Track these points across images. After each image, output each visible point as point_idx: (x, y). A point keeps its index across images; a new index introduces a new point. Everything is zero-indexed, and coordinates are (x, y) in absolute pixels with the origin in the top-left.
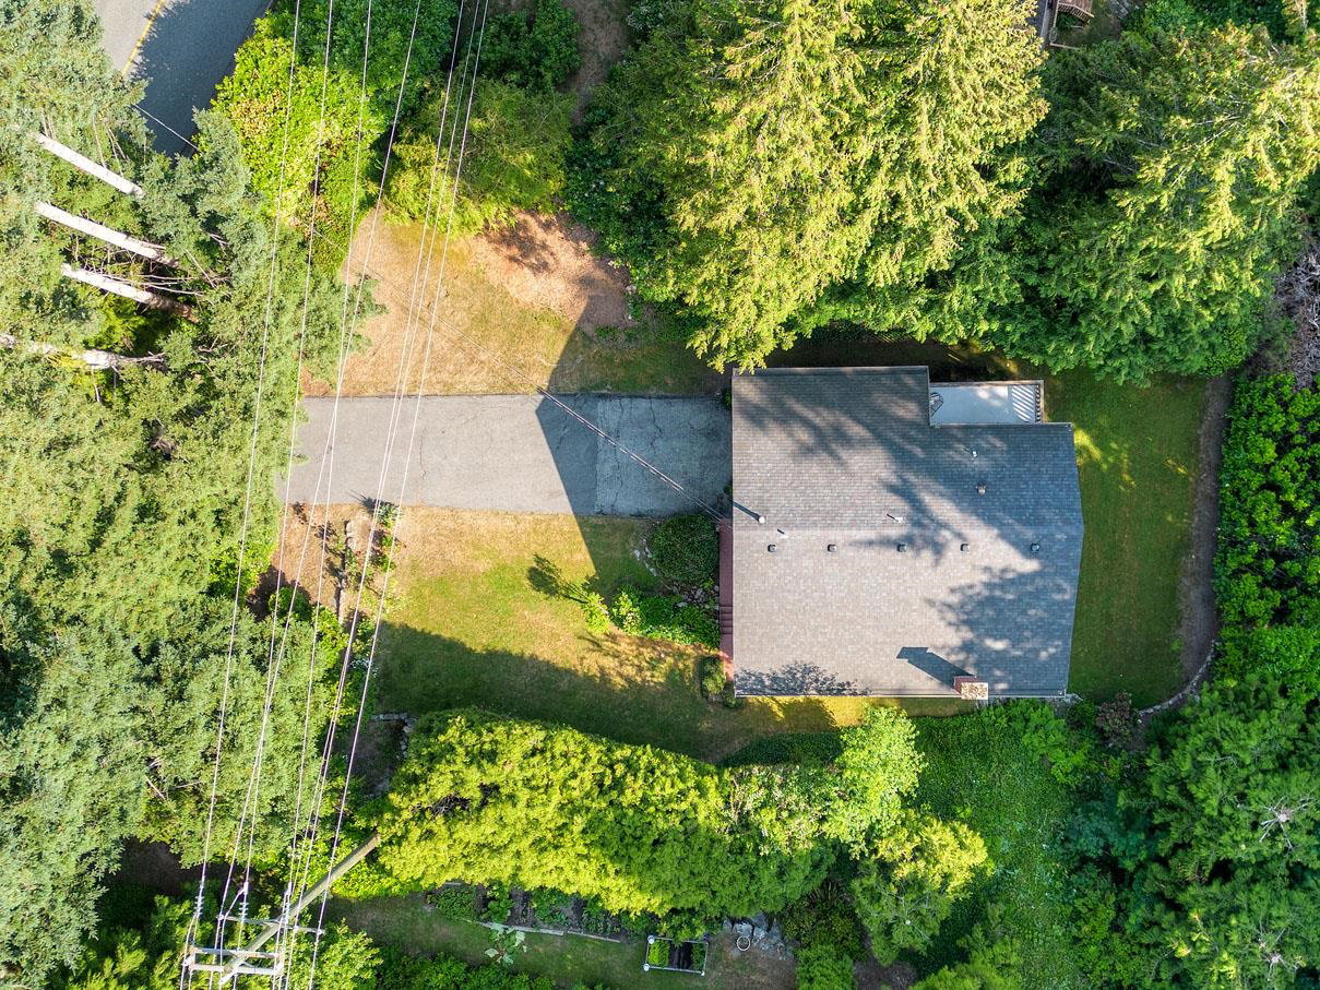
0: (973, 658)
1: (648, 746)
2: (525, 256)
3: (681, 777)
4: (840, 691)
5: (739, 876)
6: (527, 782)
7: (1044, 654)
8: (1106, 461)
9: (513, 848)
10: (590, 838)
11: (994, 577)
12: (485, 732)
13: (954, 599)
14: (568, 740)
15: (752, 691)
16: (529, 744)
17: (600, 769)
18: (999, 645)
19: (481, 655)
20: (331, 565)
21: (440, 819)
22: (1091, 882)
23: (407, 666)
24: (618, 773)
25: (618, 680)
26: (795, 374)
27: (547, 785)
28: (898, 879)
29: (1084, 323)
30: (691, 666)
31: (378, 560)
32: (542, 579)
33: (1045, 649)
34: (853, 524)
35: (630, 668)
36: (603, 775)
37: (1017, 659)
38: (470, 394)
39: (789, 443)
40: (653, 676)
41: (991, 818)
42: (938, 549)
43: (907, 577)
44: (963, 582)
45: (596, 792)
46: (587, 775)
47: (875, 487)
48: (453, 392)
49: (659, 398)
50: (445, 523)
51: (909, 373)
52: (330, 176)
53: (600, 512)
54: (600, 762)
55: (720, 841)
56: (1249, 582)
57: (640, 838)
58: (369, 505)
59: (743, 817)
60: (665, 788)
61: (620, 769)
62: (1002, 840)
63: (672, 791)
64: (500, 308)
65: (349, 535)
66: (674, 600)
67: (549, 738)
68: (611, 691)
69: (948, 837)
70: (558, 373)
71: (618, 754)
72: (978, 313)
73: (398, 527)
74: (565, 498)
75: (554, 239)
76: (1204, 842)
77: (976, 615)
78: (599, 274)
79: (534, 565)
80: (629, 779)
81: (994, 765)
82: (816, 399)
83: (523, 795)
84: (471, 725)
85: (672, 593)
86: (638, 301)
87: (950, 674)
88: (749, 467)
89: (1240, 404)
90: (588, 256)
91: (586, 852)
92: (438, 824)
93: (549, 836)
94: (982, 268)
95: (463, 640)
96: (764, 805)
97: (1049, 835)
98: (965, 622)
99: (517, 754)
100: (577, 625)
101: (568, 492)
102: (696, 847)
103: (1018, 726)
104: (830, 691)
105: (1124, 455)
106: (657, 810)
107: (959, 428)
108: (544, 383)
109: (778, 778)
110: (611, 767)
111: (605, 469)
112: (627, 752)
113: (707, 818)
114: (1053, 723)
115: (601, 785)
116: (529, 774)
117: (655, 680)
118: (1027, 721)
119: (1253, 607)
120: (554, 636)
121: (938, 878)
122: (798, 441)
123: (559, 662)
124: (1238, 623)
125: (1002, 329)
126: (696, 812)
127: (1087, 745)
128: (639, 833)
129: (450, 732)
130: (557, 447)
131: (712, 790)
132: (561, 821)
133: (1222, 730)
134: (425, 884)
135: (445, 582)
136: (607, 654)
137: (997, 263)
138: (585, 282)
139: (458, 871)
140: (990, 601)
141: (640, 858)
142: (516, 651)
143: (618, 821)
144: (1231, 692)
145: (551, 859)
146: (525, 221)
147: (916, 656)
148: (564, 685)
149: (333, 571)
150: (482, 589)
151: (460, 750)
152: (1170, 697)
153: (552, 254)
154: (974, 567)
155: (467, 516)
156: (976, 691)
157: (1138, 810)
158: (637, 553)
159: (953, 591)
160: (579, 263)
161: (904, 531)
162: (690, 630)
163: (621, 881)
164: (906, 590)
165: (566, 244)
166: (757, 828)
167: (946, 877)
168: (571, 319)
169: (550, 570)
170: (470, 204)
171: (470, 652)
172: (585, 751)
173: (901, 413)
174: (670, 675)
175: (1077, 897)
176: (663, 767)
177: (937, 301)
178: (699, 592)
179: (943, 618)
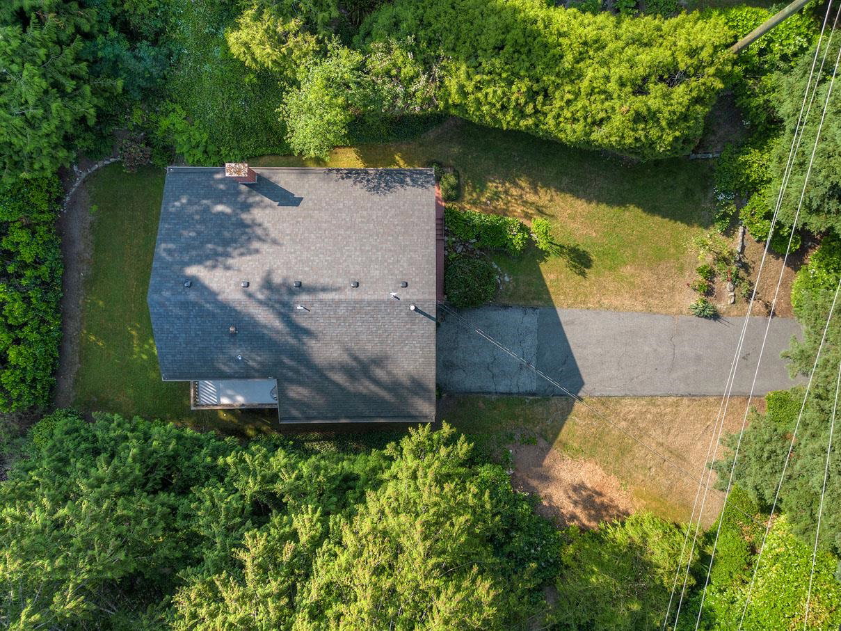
0: (241, 198)
1: (505, 128)
2: (590, 496)
3: (479, 103)
4: (350, 173)
5: (432, 20)
6: (609, 97)
7: (184, 201)
8: (150, 345)
9: (621, 44)
10: (557, 51)
11: (221, 263)
12: (643, 138)
13: (256, 245)
14: (571, 133)
15: (421, 173)
16: (605, 129)
17: (546, 108)
18: (220, 208)
19: (631, 203)
20: (747, 271)
21: (682, 66)
22: (146, 21)
23: (688, 194)
24: (531, 106)
25: (523, 185)
26: (385, 417)
27: (591, 95)
28: (299, 17)
29: (137, 472)
30: (466, 195)
31: (710, 275)
32: (581, 260)
33: (182, 204)
34: (339, 303)
35: (515, 193)
36: (544, 104)
37: (205, 197)
38: (635, 397)
39: (391, 367)
40: (497, 187)
41: (229, 74)
42: (268, 284)
43: (293, 261)
44: (249, 258)
45: (551, 89)
46: (558, 103)
47: (321, 332)
48: (647, 399)
49: (489, 393)
50: (656, 302)
51: (294, 418)
52: (743, 559)
53: (535, 309)
54: (545, 115)
55: (448, 49)
56: (27, 255)
57: (514, 52)
58: (716, 316)
59: (428, 69)
60: (493, 92)
61: (529, 109)
62: (220, 56)
63: (488, 91)
64: (610, 460)
65: (732, 294)
66: (480, 244)
67: (588, 134)
68: (529, 175)
69: (258, 51)
70: (568, 410)
71: (530, 121)
72: (234, 471)
73: (693, 300)
74: (562, 319)
75: (568, 507)
76: (38, 43)
77: (238, 232)
78: (534, 483)
79: (587, 270)
80: (522, 101)
81: (228, 116)
82: (368, 399)
83: (612, 86)
84: (652, 144)
85: (481, 249)
86: (505, 463)
87: (260, 185)
88: (423, 348)
89: (43, 388)
90: (542, 495)
91: (561, 40)
92: (683, 62)
93: (591, 53)
94: (222, 519)
95: (644, 215)
96: (412, 79)
97: (183, 61)
98: (248, 226)
99: (617, 120)
100: (555, 225)
101: (559, 324)
102: (467, 44)
103: (211, 148)
104: (358, 172)
105: (136, 350)
106: (500, 75)
107: (253, 377)
108: (578, 405)
109: (400, 103)
110: (537, 111)
111: (530, 342)
112: (523, 123)
113: (458, 69)
114: (185, 149)
115: (546, 96)
116: (607, 104)
117: (495, 185)
118: (205, 152)
119: (23, 236)
120: (572, 217)
121: (266, 17)
122: (383, 368)
123: (569, 198)
124: (38, 224)
125: (215, 459)
126: (468, 72)
127: (159, 133)
128: (516, 55)
129: (671, 139)
130: (568, 357)
131: (454, 91)
132: (581, 65)
133: (25, 136)
134: (696, 14)
135: (657, 259)
136: (532, 203)
137: (209, 527)
138: (546, 478)
139: (667, 25)
140: (226, 243)
141: (515, 33)
142: (603, 206)
143: (533, 66)
144: (26, 168)
145: (590, 33)
146: (589, 521)
147: (288, 199)
148: (565, 180)
149: (745, 267)
150: (629, 253)
151: (664, 123)
152: (97, 170)
153: (570, 497)
154: (239, 270)
155: (639, 307)
156: (235, 170)
157: (109, 77)
158: (507, 279)
159: (257, 251)
160: (549, 490)
161: (296, 298)
162: (467, 222)
163: (532, 14)
164: (295, 252)
165: (558, 504)
166: (417, 60)
167: (258, 17)
168: (555, 452)
169: (575, 266)
170: (637, 540)
171: (639, 205)
172: (558, 124)
173: (300, 389)
174: (483, 188)
175: (156, 9)
176: (494, 111)
177: (268, 482)
178: (459, 250)
179: (265, 229)
